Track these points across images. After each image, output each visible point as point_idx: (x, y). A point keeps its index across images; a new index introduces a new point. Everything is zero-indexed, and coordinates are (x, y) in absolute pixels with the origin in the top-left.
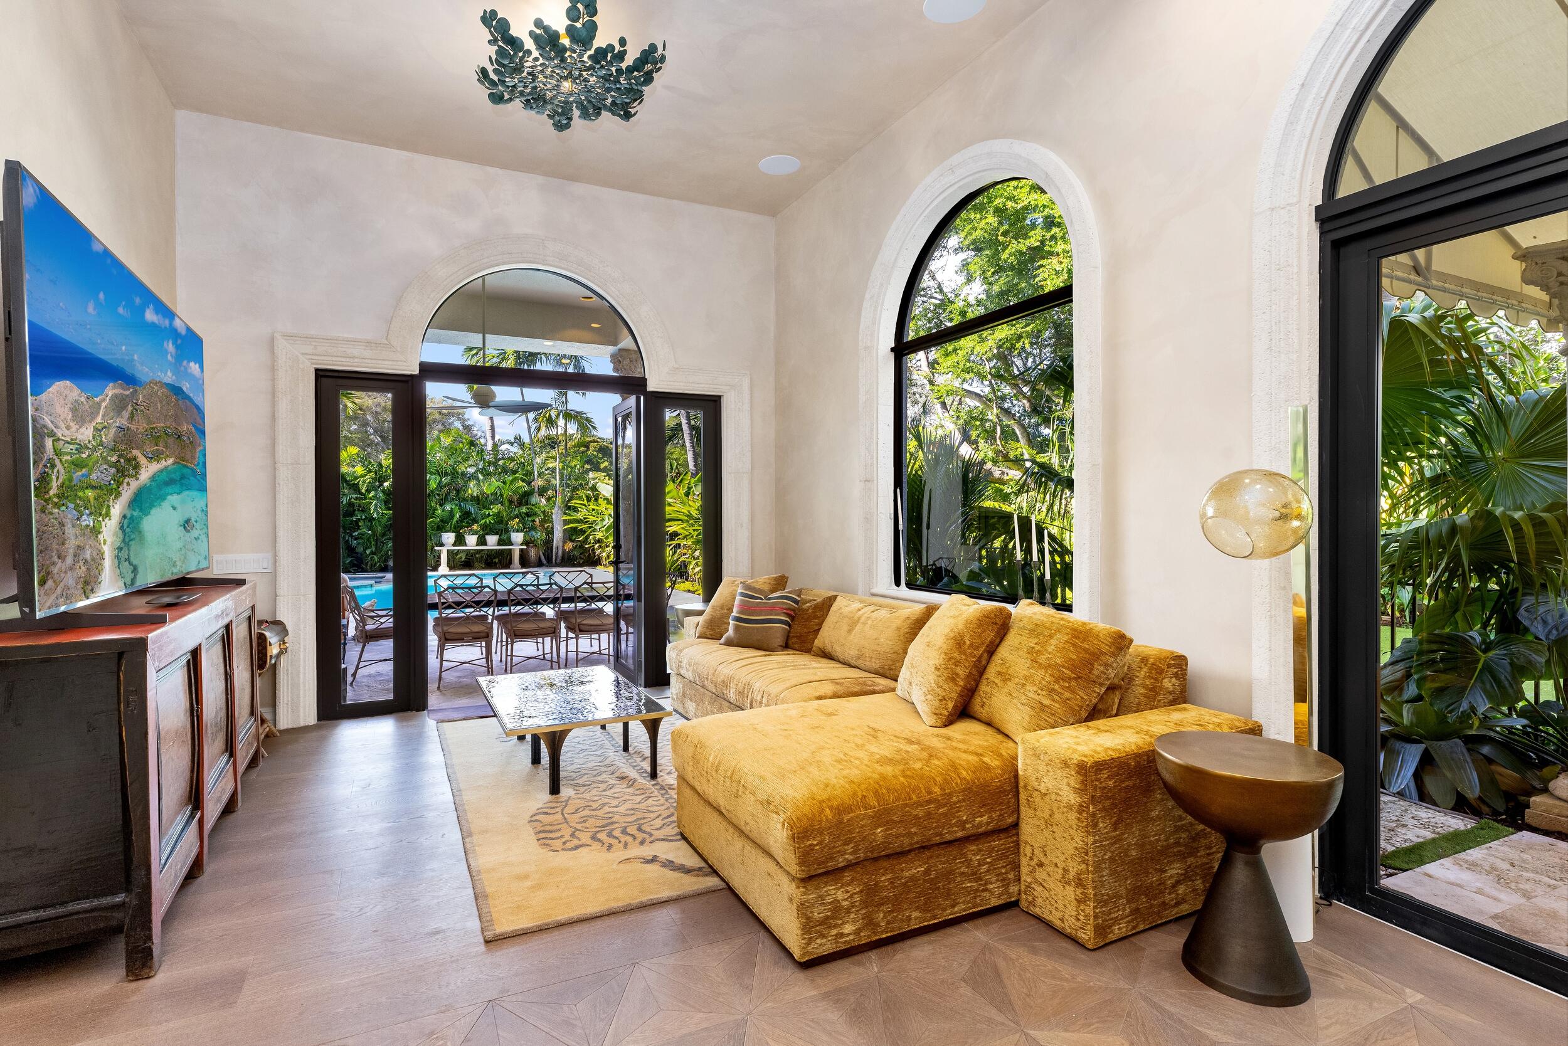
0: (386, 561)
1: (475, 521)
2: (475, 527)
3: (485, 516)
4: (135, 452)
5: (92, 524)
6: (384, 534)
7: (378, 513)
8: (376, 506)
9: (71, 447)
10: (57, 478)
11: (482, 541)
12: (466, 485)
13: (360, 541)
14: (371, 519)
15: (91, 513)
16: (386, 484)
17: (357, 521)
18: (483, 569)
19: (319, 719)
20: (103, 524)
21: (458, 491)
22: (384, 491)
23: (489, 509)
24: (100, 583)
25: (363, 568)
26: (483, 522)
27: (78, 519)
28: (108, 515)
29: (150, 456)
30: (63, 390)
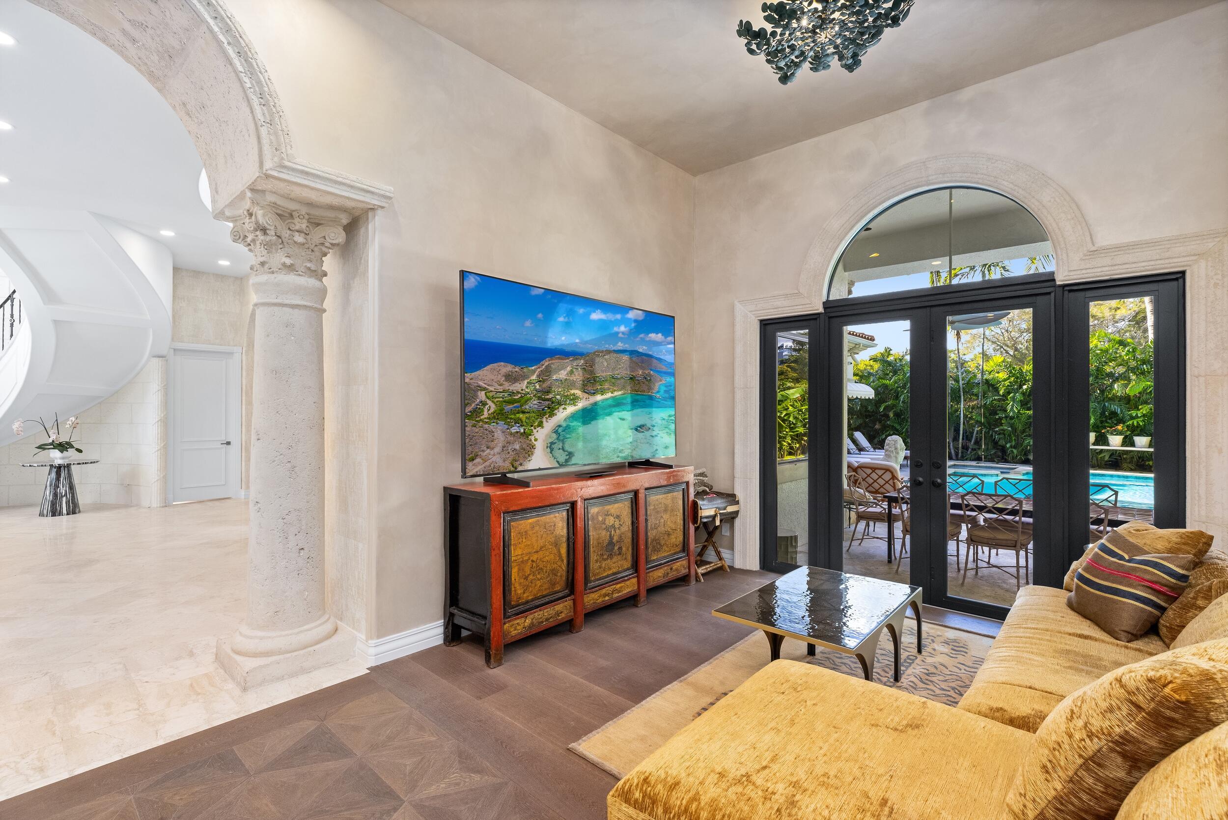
0: (1026, 454)
1: (1121, 421)
2: (1120, 427)
3: (1132, 418)
4: (572, 392)
5: (522, 431)
6: (1023, 431)
7: (1014, 412)
8: (1013, 406)
9: (503, 394)
10: (489, 410)
11: (1128, 441)
12: (1112, 385)
13: (1002, 436)
14: (1012, 418)
15: (522, 426)
16: (1025, 387)
17: (1001, 419)
18: (1131, 470)
19: (760, 568)
20: (535, 431)
21: (1102, 392)
22: (1023, 394)
23: (1139, 410)
24: (530, 461)
25: (1006, 459)
26: (1130, 422)
27: (508, 429)
28: (540, 425)
29: (592, 392)
30: (496, 367)
